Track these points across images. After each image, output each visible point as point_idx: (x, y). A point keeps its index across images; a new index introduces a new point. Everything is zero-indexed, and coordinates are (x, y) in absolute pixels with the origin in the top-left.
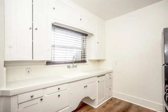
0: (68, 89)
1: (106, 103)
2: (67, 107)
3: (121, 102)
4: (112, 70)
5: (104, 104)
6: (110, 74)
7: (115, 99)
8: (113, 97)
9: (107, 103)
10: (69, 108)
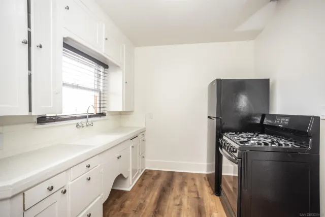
0: (99, 165)
1: (141, 180)
2: (98, 197)
3: (159, 173)
4: (145, 128)
5: (139, 182)
6: (142, 133)
7: (151, 171)
8: (146, 170)
9: (143, 180)
10: (101, 199)
